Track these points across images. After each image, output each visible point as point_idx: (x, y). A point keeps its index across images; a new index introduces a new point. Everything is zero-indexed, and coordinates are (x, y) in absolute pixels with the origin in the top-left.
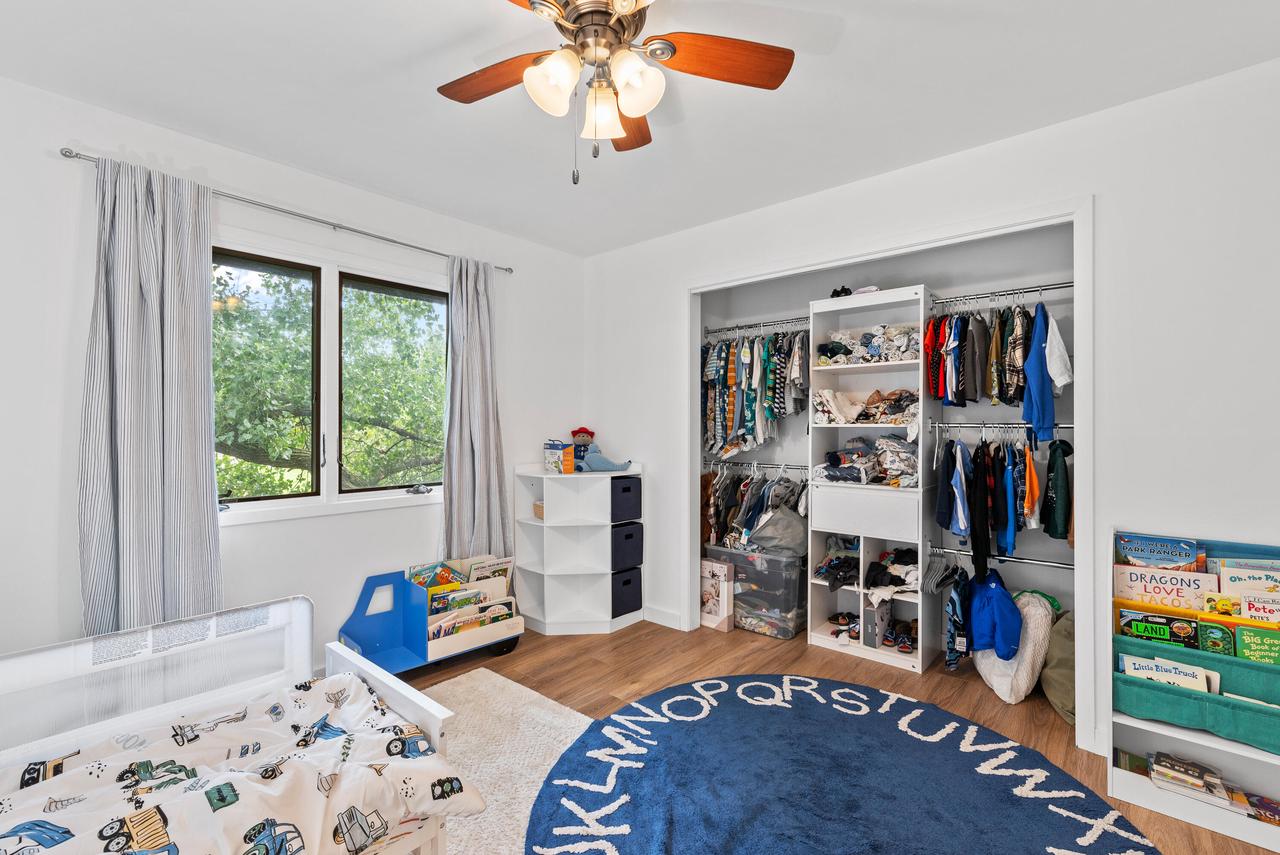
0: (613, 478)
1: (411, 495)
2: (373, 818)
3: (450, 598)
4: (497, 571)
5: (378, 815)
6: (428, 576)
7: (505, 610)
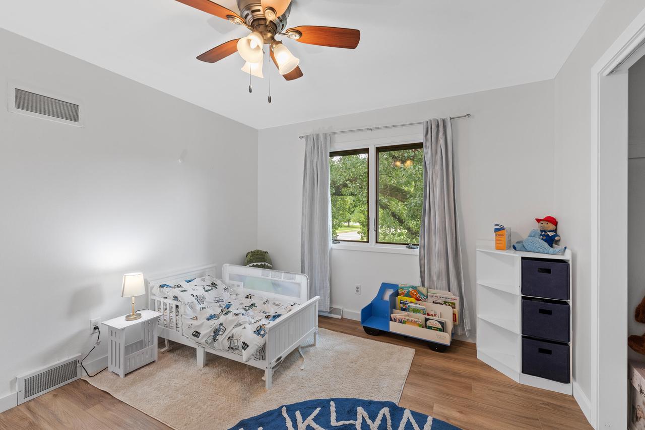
0: (523, 258)
1: (407, 249)
2: (236, 341)
3: (409, 304)
4: (448, 302)
5: (238, 341)
6: (405, 291)
7: (440, 326)
